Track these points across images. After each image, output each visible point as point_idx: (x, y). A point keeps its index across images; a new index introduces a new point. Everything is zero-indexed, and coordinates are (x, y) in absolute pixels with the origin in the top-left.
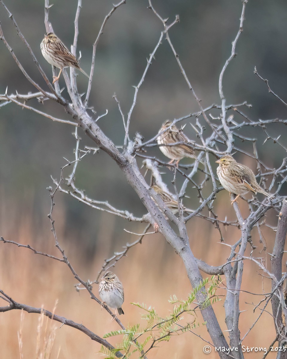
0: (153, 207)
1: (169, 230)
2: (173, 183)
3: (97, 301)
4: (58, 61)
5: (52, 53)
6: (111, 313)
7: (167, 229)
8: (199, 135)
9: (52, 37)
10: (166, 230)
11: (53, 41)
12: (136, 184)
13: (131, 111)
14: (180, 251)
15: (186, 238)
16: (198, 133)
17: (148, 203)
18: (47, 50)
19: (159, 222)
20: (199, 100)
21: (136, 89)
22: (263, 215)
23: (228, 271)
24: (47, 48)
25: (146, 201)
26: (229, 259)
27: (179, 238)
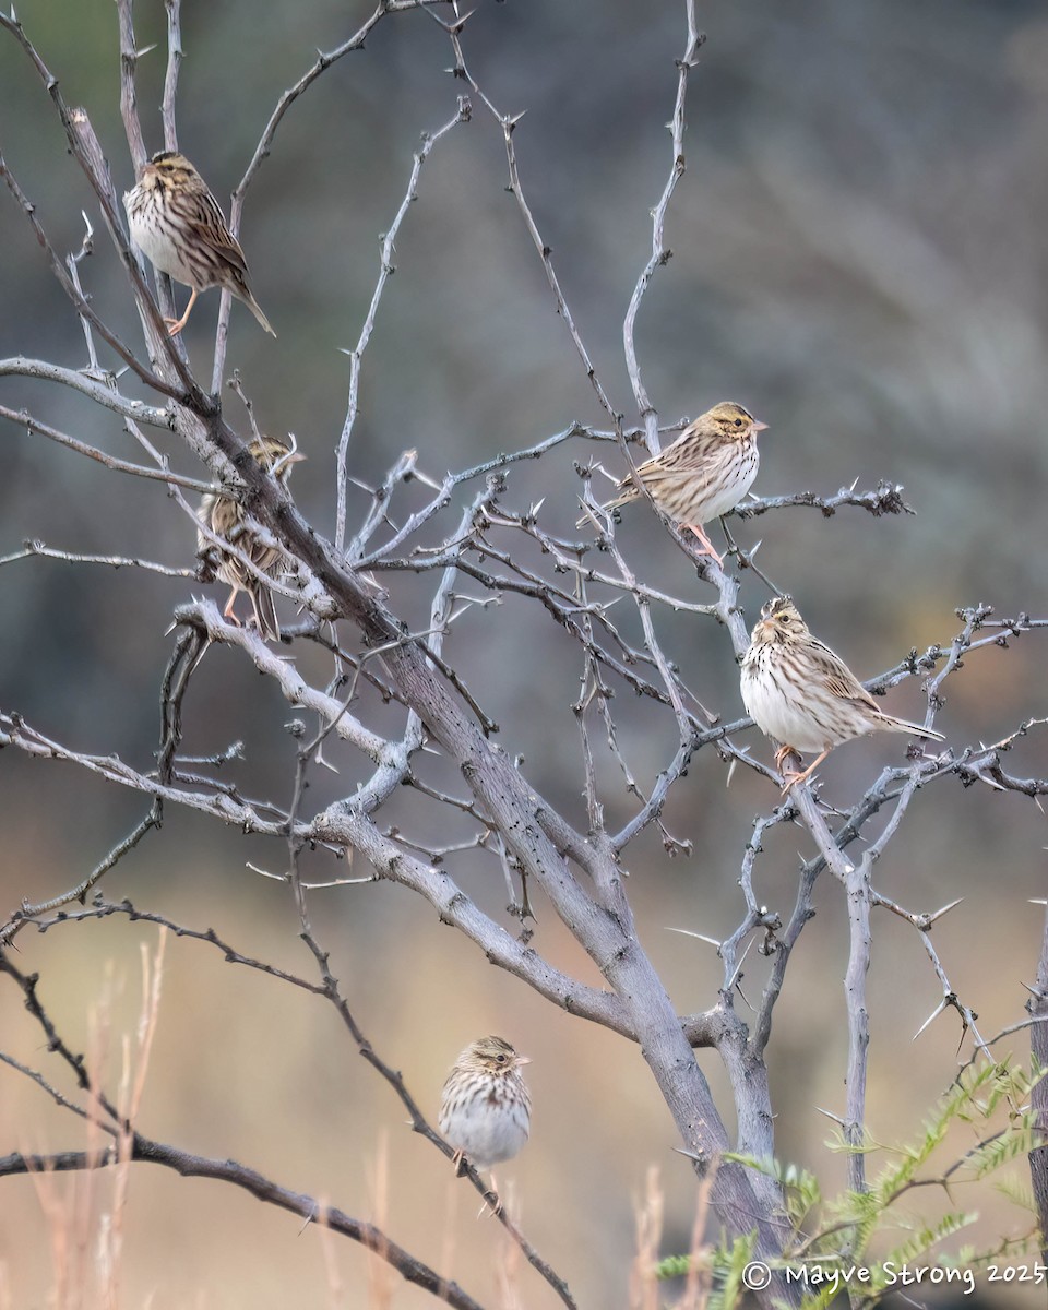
0: (507, 796)
1: (569, 884)
2: (578, 712)
3: (433, 1140)
4: (196, 260)
5: (179, 230)
6: (480, 1187)
7: (561, 877)
8: (606, 539)
9: (170, 168)
10: (554, 883)
11: (175, 183)
12: (441, 710)
13: (345, 438)
14: (609, 962)
15: (626, 911)
16: (602, 533)
17: (487, 782)
18: (165, 218)
19: (530, 851)
20: (617, 415)
21: (353, 360)
22: (856, 836)
23: (734, 1035)
24: (165, 210)
25: (481, 774)
26: (725, 989)
27: (603, 914)
